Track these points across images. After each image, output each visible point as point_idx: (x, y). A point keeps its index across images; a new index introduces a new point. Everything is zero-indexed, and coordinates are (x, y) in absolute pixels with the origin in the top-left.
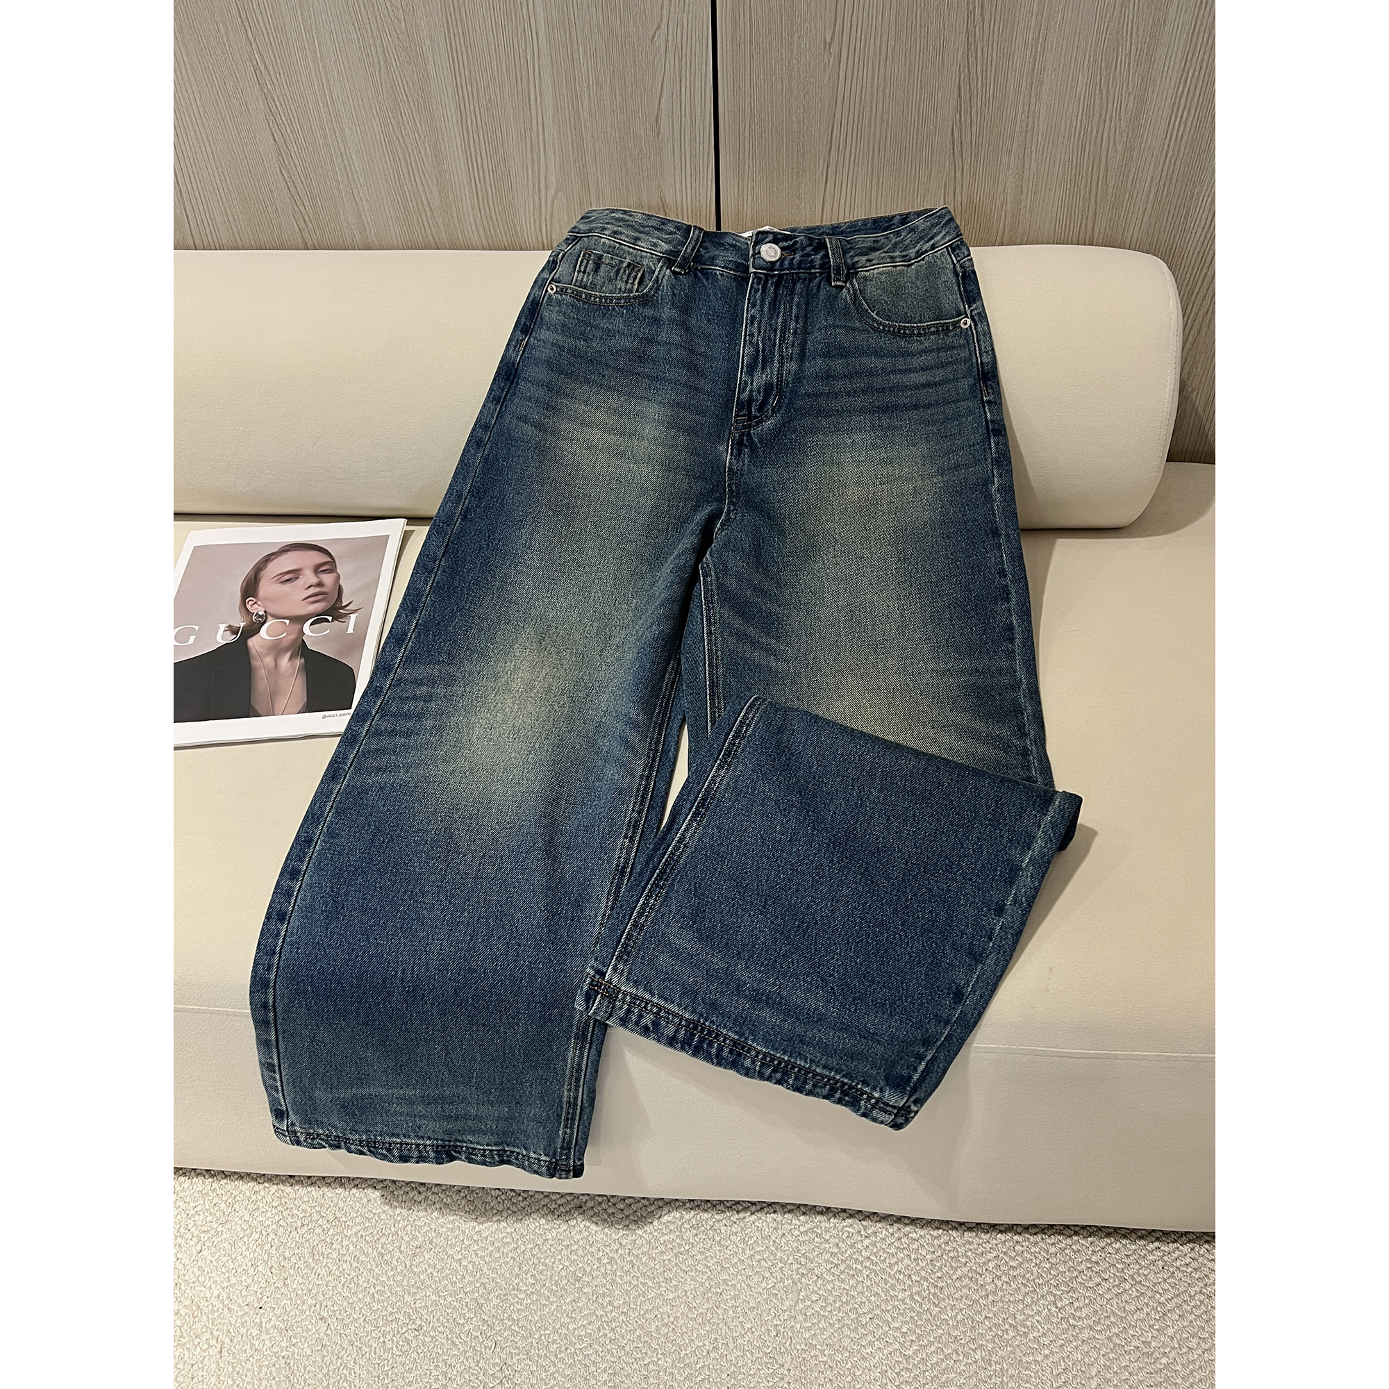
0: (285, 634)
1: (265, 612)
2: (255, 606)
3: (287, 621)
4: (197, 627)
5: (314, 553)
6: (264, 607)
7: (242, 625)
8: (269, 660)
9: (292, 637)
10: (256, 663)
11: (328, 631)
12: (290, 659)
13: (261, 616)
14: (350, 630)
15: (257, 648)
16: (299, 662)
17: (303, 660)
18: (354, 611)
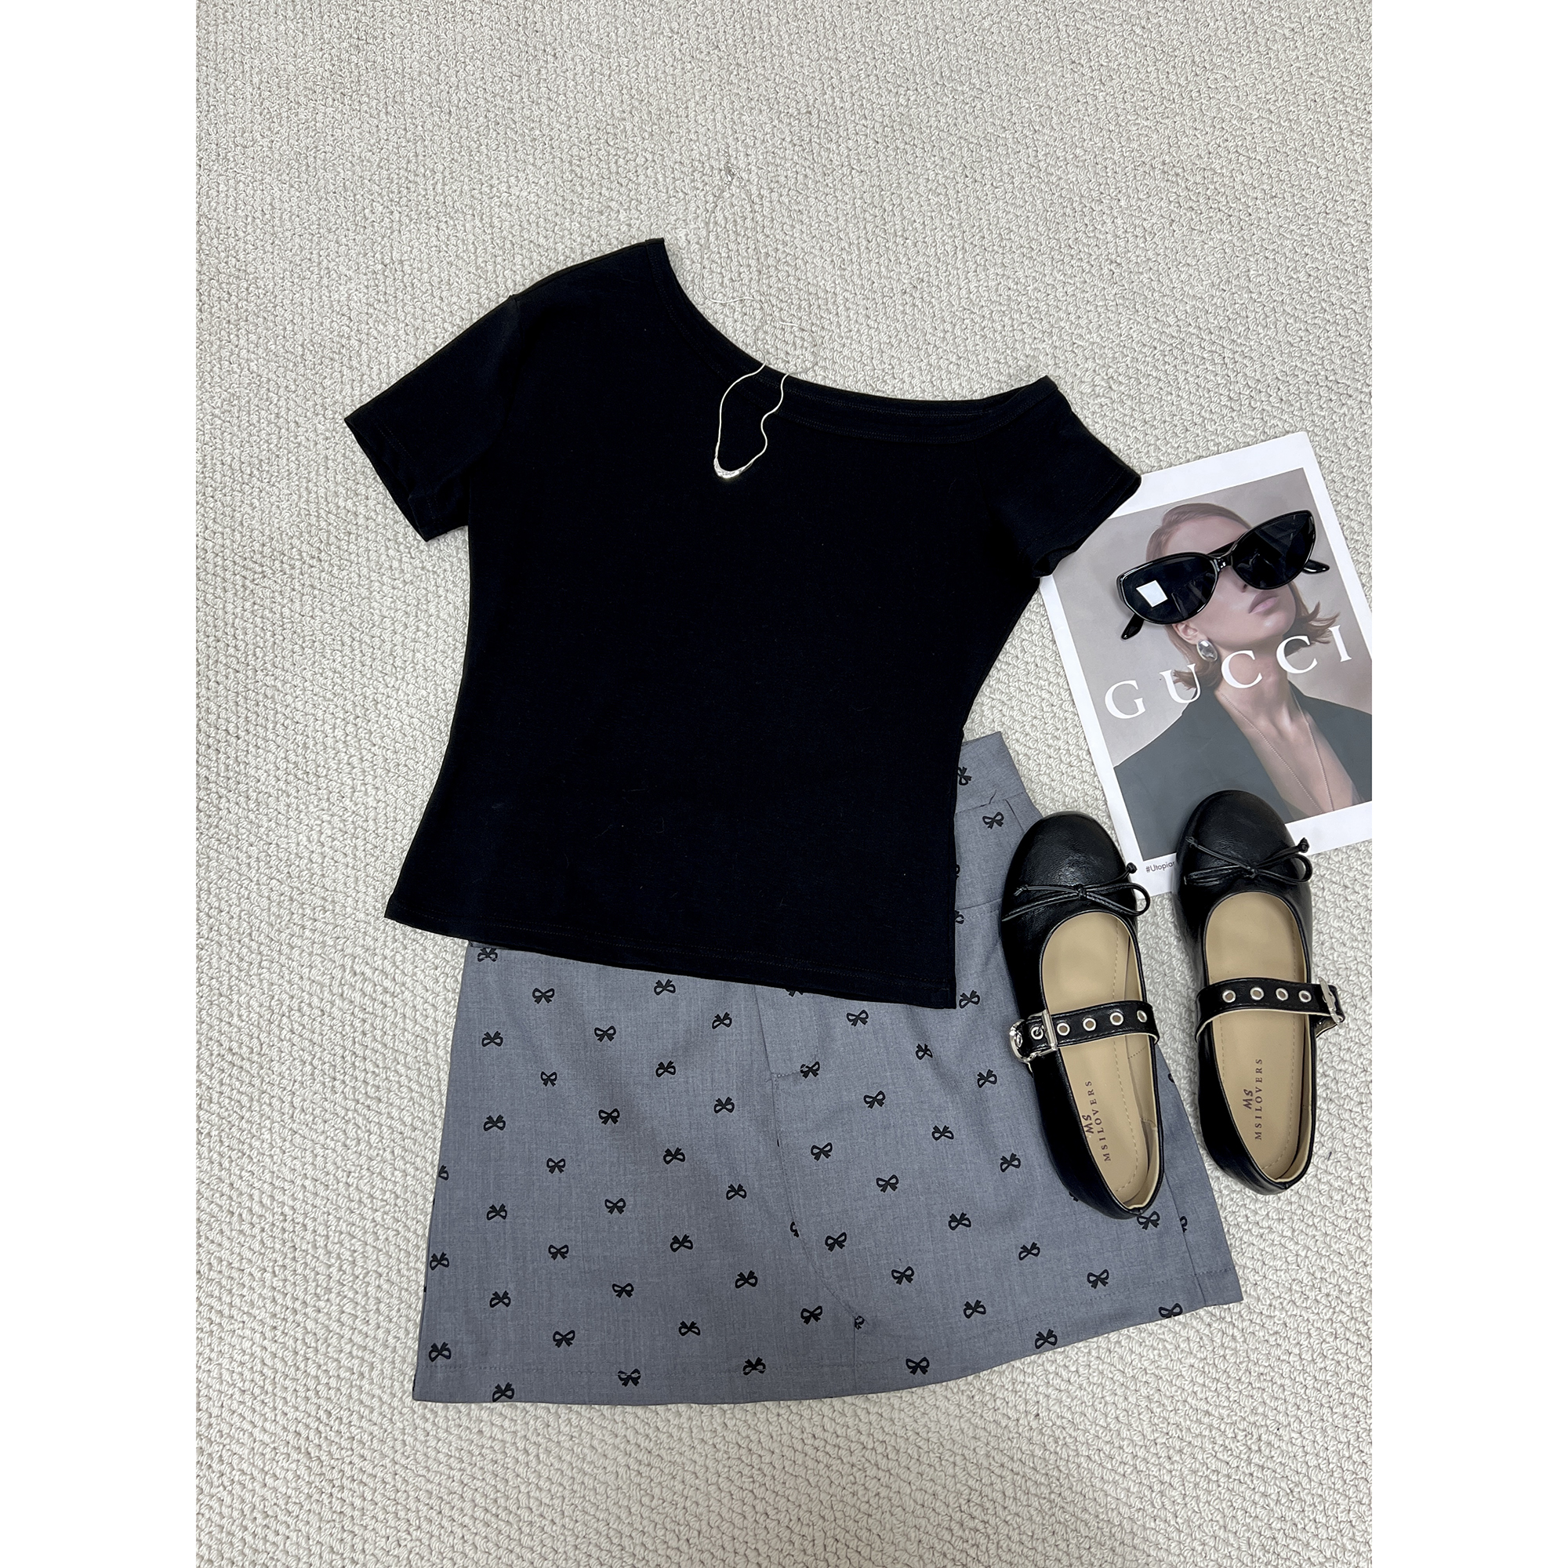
0: (1260, 678)
1: (1209, 640)
2: (1190, 632)
3: (1250, 653)
4: (1133, 683)
5: (1215, 522)
6: (1204, 632)
7: (1192, 667)
8: (1263, 723)
9: (1271, 679)
10: (1250, 731)
11: (1315, 663)
12: (1292, 718)
13: (1208, 650)
14: (1345, 657)
15: (1236, 704)
16: (1306, 721)
17: (1309, 717)
18: (1332, 621)
